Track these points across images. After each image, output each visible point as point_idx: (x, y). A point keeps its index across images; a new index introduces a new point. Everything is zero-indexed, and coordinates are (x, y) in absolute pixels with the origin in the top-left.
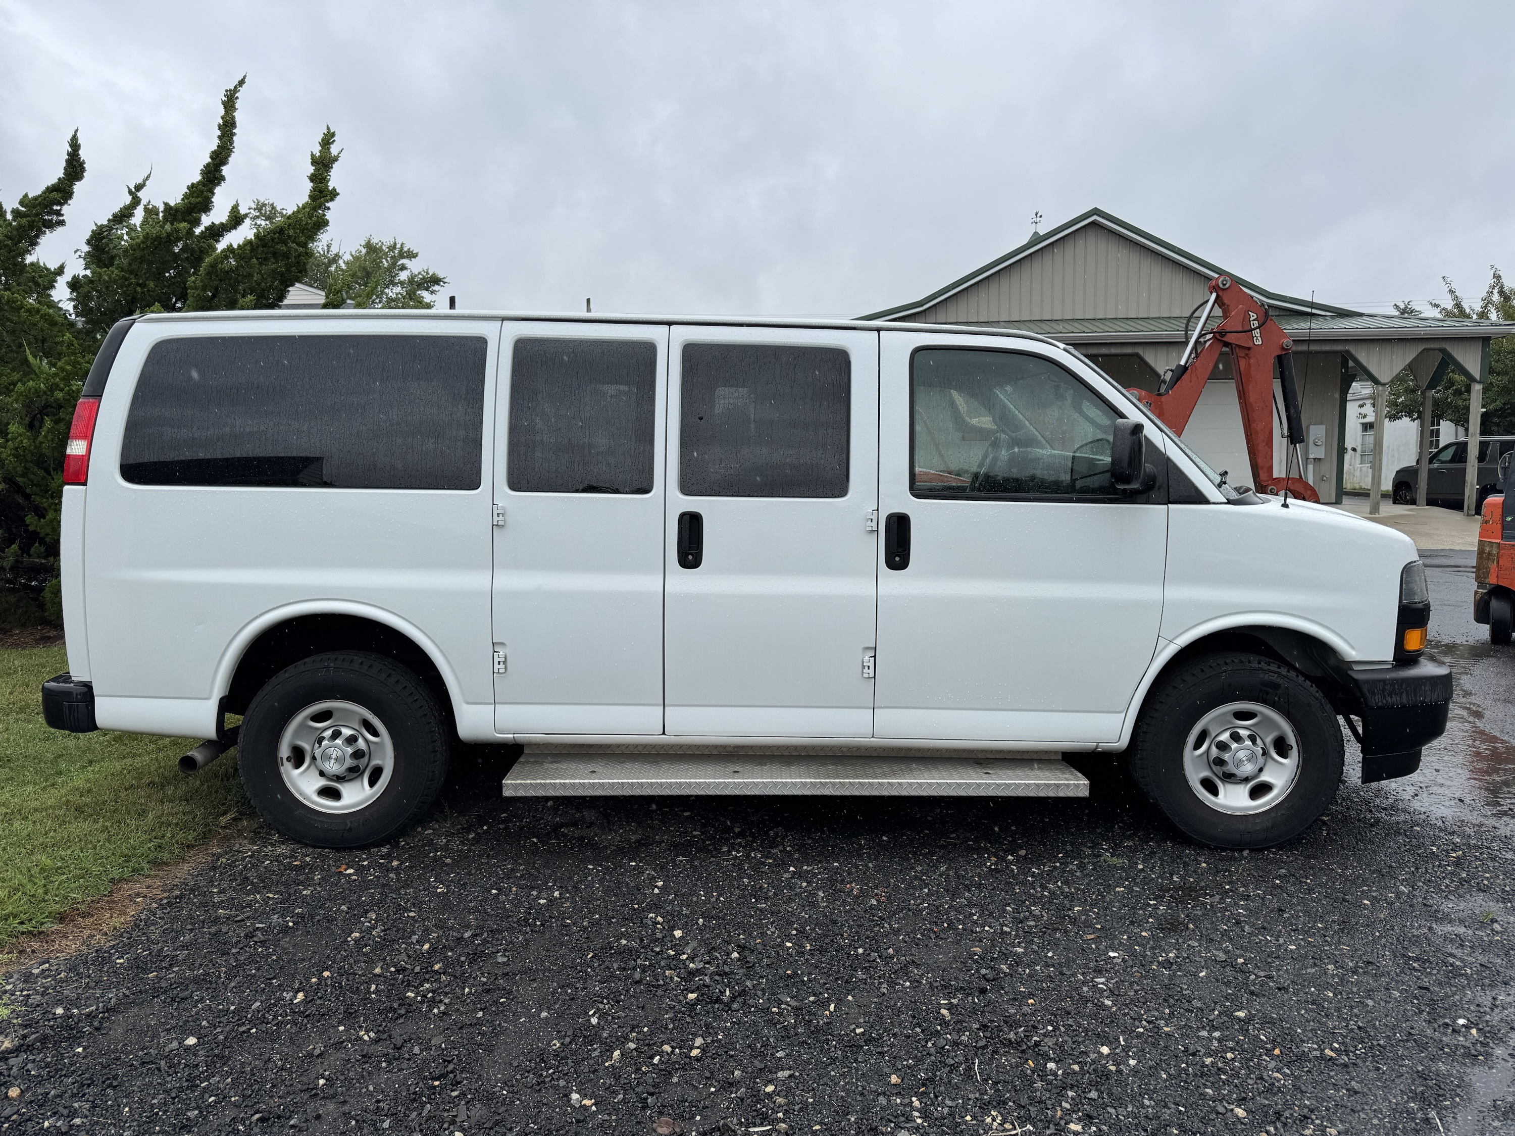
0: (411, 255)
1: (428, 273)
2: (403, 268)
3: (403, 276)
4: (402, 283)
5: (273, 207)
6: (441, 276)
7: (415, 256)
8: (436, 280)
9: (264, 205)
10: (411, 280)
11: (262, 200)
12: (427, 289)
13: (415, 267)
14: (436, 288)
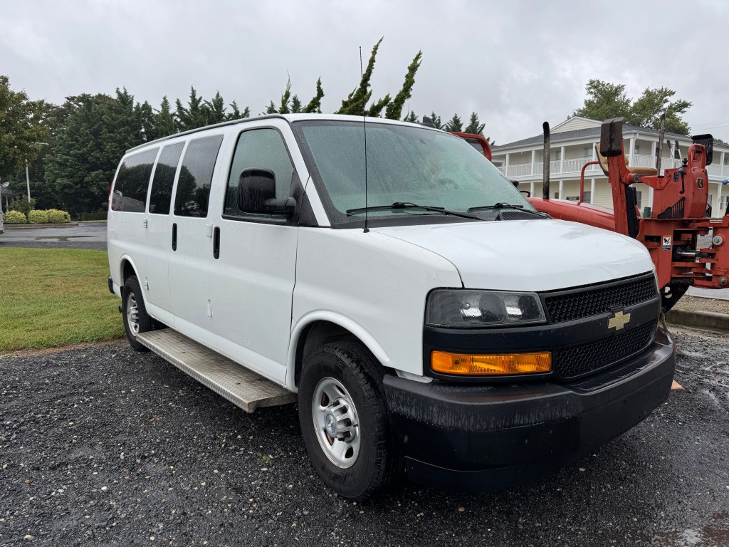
0: (672, 93)
1: (680, 102)
2: (666, 101)
3: (666, 106)
4: (664, 110)
5: (598, 82)
6: (688, 102)
7: (673, 93)
8: (685, 105)
9: (594, 82)
10: (670, 108)
11: (593, 79)
12: (679, 111)
13: (672, 100)
14: (685, 109)
